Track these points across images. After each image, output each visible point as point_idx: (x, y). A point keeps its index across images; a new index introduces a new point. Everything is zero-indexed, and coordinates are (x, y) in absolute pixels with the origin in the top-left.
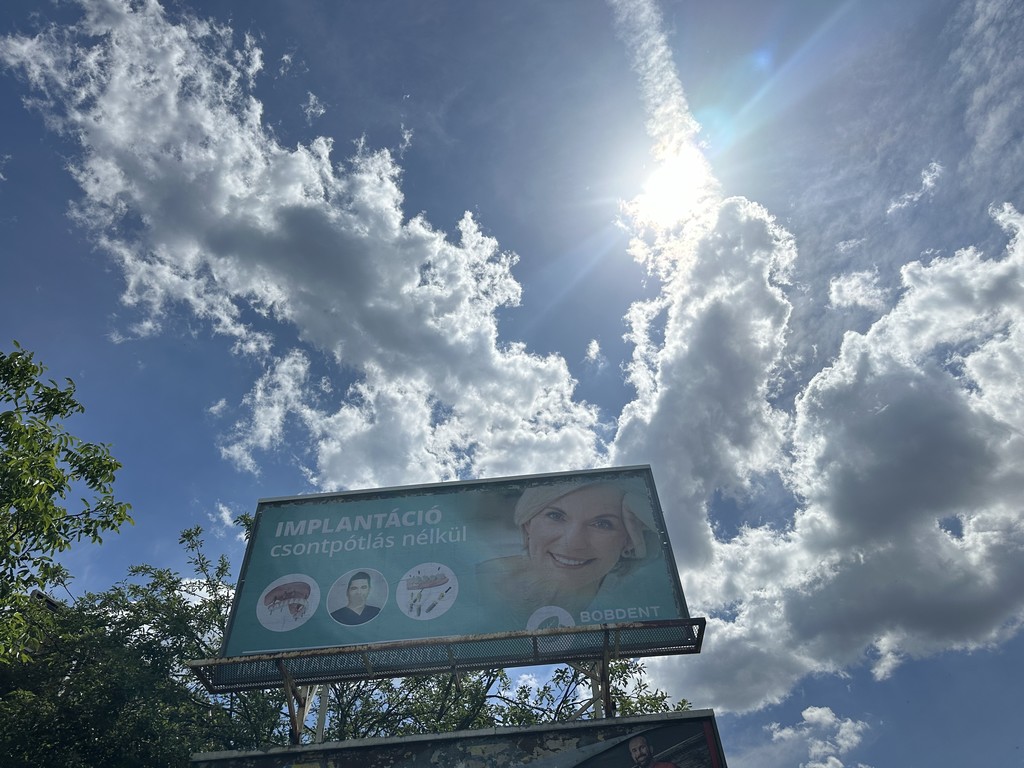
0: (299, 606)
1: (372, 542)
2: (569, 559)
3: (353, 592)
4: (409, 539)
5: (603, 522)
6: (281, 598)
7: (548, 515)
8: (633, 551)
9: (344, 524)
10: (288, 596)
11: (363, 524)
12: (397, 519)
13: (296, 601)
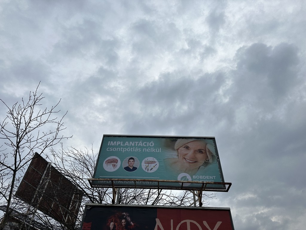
0: (115, 165)
1: (135, 149)
2: (190, 160)
3: (130, 163)
4: (145, 150)
5: (200, 151)
7: (185, 147)
8: (208, 160)
9: (127, 143)
11: (132, 144)
12: (141, 144)
13: (114, 164)
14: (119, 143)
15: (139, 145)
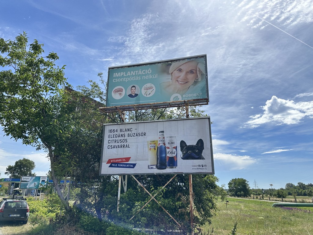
0: (121, 94)
1: (136, 78)
2: (182, 82)
4: (144, 77)
5: (191, 72)
6: (117, 92)
7: (178, 70)
8: (198, 79)
9: (129, 74)
10: (118, 91)
11: (133, 73)
12: (141, 72)
13: (120, 92)
14: (122, 74)
15: (139, 74)
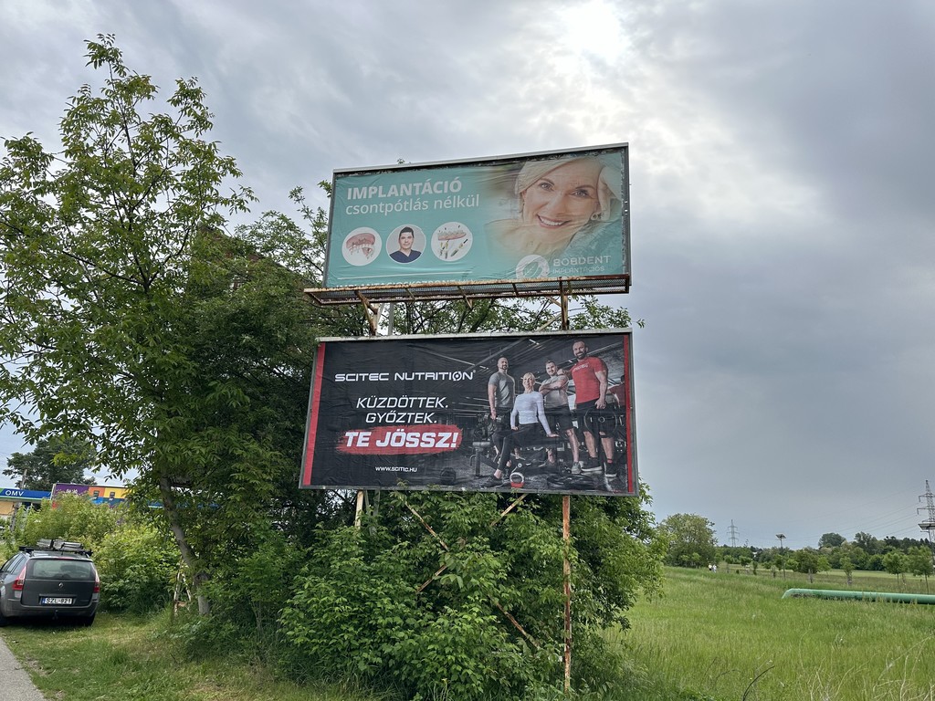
0: (369, 249)
1: (413, 204)
2: (552, 220)
3: (403, 241)
4: (438, 204)
5: (582, 192)
6: (357, 244)
7: (541, 185)
8: (599, 215)
9: (393, 191)
10: (361, 242)
11: (406, 190)
12: (429, 187)
14: (373, 190)
15: (423, 193)
